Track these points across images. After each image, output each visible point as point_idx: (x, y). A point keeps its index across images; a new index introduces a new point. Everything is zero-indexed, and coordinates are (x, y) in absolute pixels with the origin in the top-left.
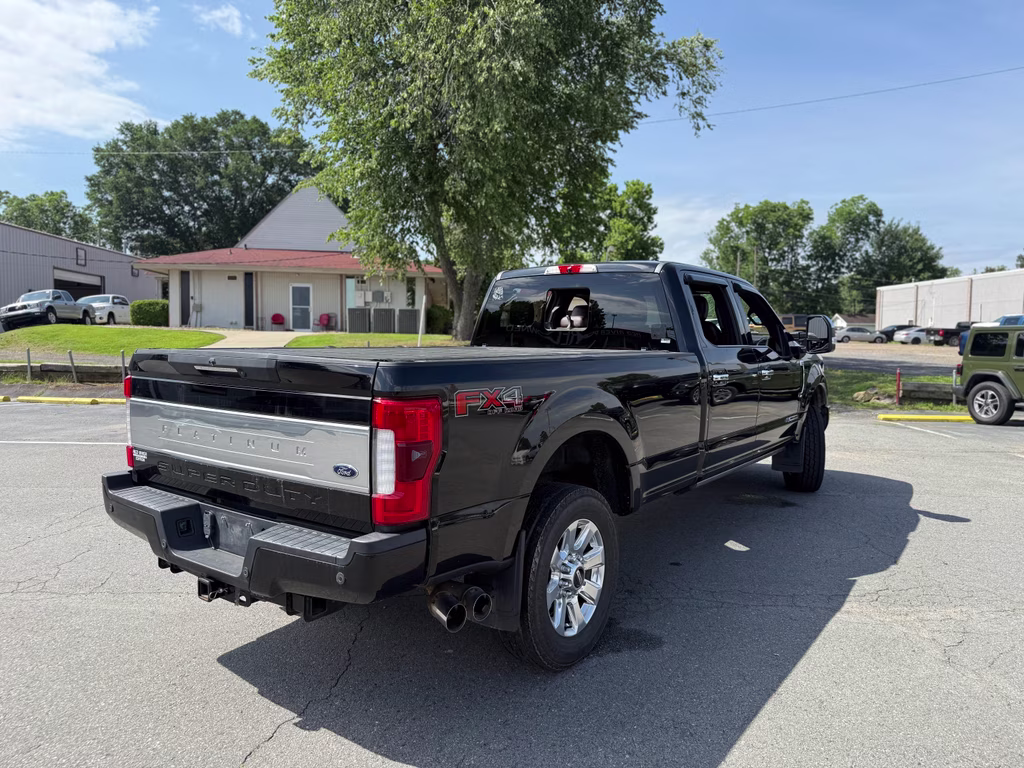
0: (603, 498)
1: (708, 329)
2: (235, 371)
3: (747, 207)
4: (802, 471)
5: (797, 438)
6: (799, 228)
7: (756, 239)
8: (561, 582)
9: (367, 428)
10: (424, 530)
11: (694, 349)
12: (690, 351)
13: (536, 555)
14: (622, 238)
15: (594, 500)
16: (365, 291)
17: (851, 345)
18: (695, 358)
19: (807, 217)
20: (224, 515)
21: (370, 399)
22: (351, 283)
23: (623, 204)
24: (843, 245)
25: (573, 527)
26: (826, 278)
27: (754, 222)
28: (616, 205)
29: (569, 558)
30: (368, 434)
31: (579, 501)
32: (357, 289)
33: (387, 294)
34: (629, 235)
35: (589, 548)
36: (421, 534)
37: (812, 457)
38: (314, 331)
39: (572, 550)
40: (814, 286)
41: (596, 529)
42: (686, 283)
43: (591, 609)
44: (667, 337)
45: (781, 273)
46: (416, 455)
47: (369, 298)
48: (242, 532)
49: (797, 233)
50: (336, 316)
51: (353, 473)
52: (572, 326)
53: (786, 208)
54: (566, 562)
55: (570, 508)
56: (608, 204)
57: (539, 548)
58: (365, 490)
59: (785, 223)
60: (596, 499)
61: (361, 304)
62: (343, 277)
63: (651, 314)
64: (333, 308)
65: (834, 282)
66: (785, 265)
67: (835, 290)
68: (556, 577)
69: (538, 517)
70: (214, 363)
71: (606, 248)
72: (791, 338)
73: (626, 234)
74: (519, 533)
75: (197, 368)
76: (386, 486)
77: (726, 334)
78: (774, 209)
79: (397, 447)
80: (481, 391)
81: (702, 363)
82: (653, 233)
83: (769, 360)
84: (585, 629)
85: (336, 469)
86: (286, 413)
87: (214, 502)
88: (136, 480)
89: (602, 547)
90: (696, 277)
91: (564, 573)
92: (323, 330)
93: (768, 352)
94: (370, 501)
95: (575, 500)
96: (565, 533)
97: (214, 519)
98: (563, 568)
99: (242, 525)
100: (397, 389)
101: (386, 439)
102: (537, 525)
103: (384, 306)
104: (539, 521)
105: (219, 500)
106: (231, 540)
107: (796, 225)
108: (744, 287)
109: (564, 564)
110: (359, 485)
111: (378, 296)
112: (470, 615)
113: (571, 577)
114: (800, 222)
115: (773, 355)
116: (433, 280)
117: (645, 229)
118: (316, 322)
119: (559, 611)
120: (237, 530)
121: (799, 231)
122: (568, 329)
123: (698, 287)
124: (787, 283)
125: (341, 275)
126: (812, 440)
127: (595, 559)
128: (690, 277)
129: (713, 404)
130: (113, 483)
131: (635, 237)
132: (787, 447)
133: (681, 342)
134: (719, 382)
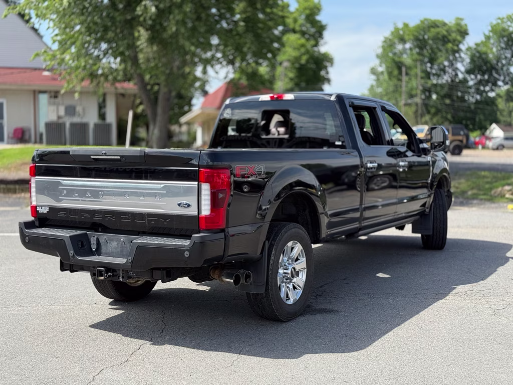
0: (305, 231)
1: (365, 136)
2: (119, 157)
3: (406, 25)
4: (431, 233)
5: (427, 210)
6: (458, 43)
7: (419, 54)
8: (284, 275)
9: (197, 183)
10: (223, 233)
11: (355, 147)
12: (354, 149)
13: (272, 255)
14: (295, 54)
15: (301, 231)
16: (58, 105)
17: (505, 152)
18: (356, 153)
19: (464, 33)
20: (104, 237)
21: (197, 169)
22: (43, 99)
23: (295, 21)
24: (498, 60)
25: (290, 244)
26: (484, 91)
27: (417, 39)
28: (289, 21)
29: (288, 262)
30: (197, 186)
31: (293, 230)
32: (50, 104)
33: (79, 109)
34: (303, 50)
35: (297, 259)
36: (222, 235)
37: (439, 224)
38: (8, 143)
39: (289, 258)
40: (472, 98)
41: (302, 248)
42: (350, 106)
43: (300, 292)
44: (339, 140)
45: (442, 86)
46: (221, 196)
47: (62, 112)
48: (117, 244)
49: (456, 48)
50: (29, 130)
51: (189, 206)
52: (279, 134)
53: (445, 24)
54: (286, 264)
55: (289, 233)
56: (282, 20)
57: (274, 252)
58: (196, 213)
59: (445, 40)
60: (302, 231)
61: (53, 117)
62: (36, 93)
63: (329, 127)
64: (26, 122)
65: (492, 95)
66: (446, 79)
67: (492, 102)
68: (281, 271)
69: (272, 237)
70: (105, 154)
71: (281, 64)
72: (421, 141)
73: (298, 49)
74: (264, 242)
75: (92, 157)
76: (206, 211)
77: (376, 138)
78: (434, 25)
79: (211, 192)
80: (246, 166)
81: (361, 157)
82: (323, 49)
83: (407, 156)
84: (296, 303)
85: (179, 205)
86: (149, 177)
87: (96, 231)
88: (38, 225)
89: (305, 259)
90: (357, 103)
91: (285, 269)
92: (17, 143)
93: (407, 151)
94: (198, 218)
95: (291, 229)
96: (285, 248)
97: (98, 240)
98: (284, 267)
99: (118, 240)
100: (211, 163)
101: (206, 188)
102: (272, 241)
103: (76, 120)
104: (273, 239)
105: (100, 230)
106: (110, 250)
107: (454, 40)
108: (388, 108)
109: (285, 265)
110: (193, 211)
111: (71, 111)
112: (242, 281)
113: (289, 271)
114: (459, 38)
115: (409, 153)
116: (123, 95)
117: (316, 45)
118: (11, 135)
119: (283, 289)
120: (114, 244)
121: (458, 46)
122: (276, 136)
123: (357, 108)
124: (448, 96)
125: (34, 92)
126: (438, 212)
127: (302, 264)
128: (352, 103)
129: (368, 190)
130: (28, 225)
131: (307, 52)
132: (421, 217)
133: (348, 143)
134: (372, 168)
